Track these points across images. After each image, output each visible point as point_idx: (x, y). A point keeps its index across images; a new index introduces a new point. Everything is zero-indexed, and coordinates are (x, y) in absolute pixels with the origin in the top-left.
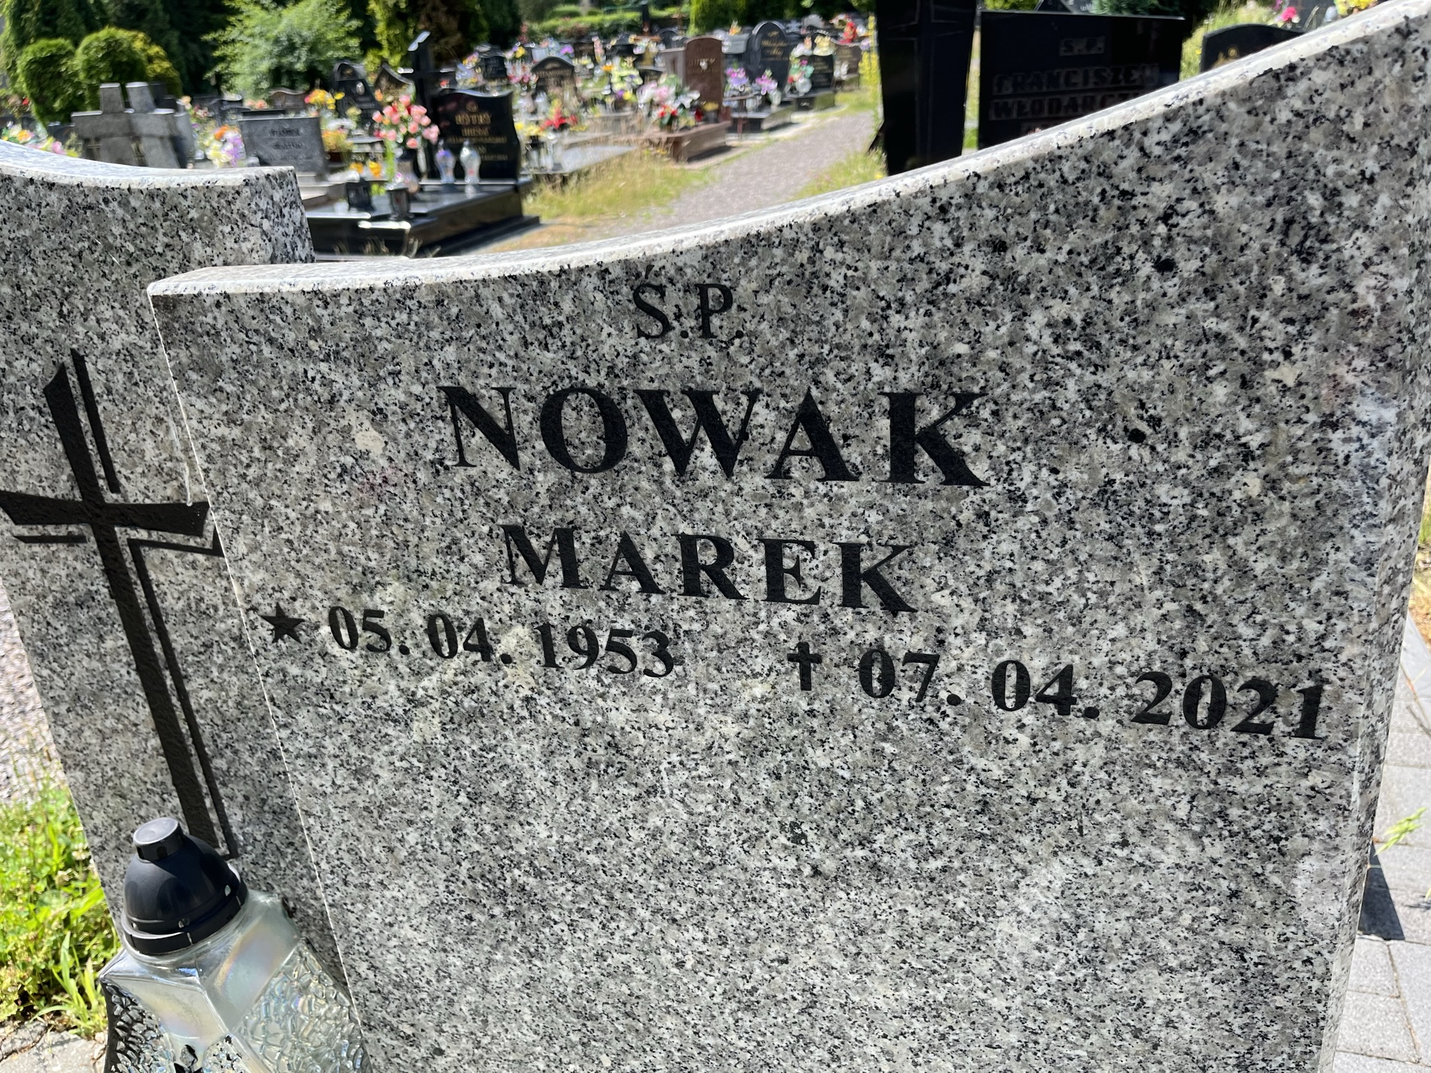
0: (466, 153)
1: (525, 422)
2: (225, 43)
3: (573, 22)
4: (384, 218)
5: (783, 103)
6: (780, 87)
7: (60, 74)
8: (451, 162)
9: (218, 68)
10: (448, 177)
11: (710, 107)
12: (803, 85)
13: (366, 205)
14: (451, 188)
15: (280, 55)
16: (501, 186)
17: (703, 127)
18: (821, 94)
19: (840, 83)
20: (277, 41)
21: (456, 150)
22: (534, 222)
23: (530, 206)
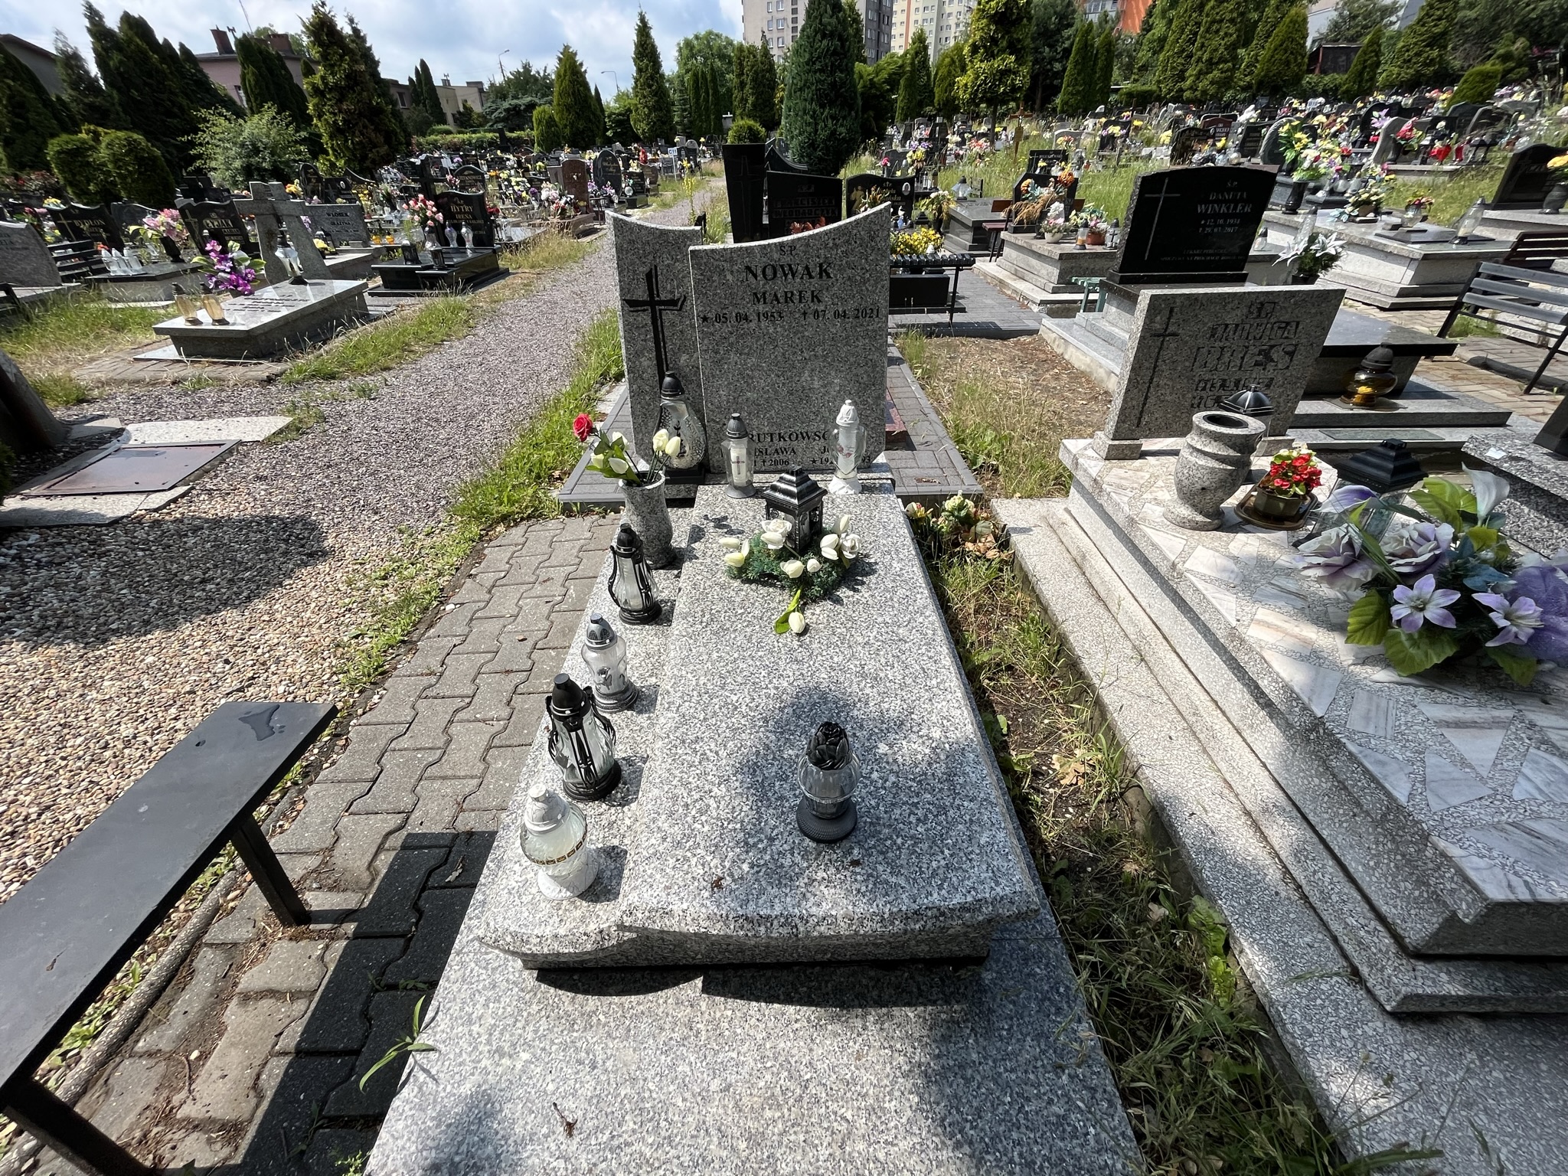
0: (464, 230)
1: (759, 272)
2: (201, 144)
3: (449, 137)
4: (430, 268)
5: (620, 202)
6: (617, 192)
7: (88, 163)
8: (455, 235)
9: (198, 163)
10: (454, 245)
11: (582, 204)
12: (628, 191)
13: (416, 260)
14: (456, 251)
15: (248, 156)
16: (487, 251)
17: (579, 216)
18: (639, 197)
19: (648, 190)
20: (243, 145)
21: (458, 228)
22: (505, 273)
23: (502, 264)
